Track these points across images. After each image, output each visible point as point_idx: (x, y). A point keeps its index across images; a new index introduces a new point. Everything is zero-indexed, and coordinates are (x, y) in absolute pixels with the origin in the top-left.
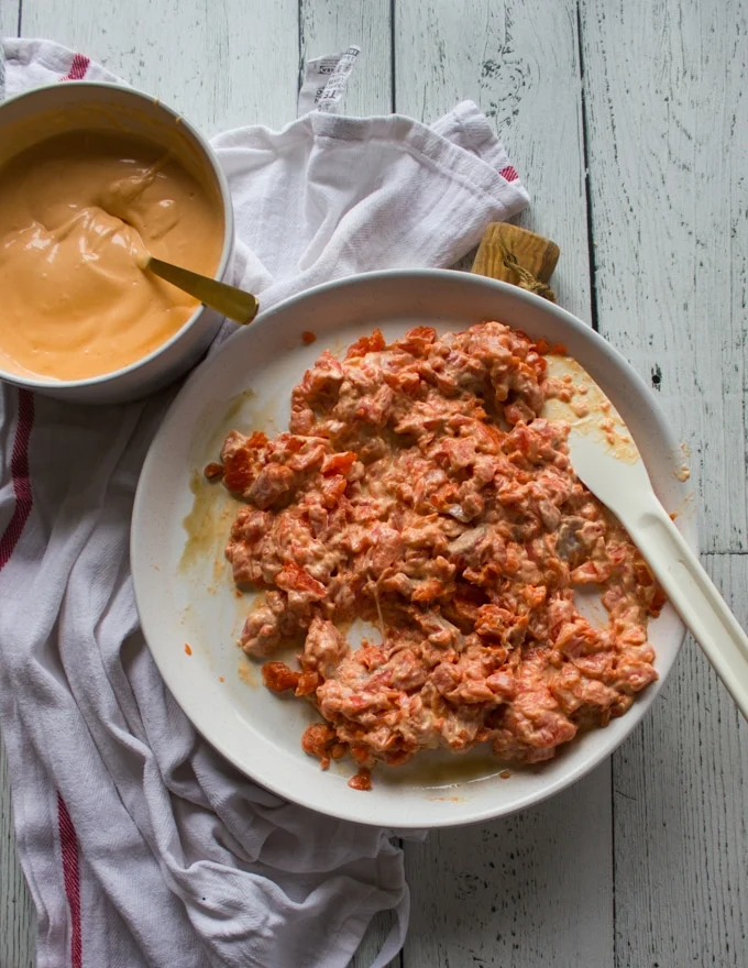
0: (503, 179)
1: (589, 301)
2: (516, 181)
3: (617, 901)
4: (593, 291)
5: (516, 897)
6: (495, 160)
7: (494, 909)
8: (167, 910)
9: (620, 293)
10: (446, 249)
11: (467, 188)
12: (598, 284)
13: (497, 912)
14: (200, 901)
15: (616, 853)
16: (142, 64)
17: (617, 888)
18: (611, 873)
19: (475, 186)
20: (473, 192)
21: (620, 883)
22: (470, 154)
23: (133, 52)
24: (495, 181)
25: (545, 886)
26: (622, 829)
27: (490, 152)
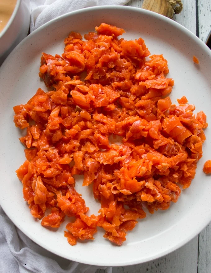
1: (195, 11)
3: (199, 267)
4: (197, 7)
5: (157, 265)
7: (147, 270)
8: (11, 266)
9: (208, 8)
12: (199, 4)
13: (149, 271)
14: (24, 265)
15: (200, 247)
17: (199, 262)
18: (197, 256)
21: (200, 260)
25: (169, 261)
26: (203, 238)
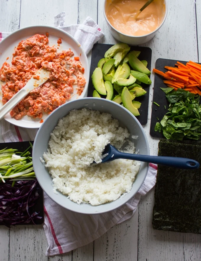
0: (98, 31)
2: (101, 31)
6: (96, 27)
10: (90, 46)
11: (91, 33)
16: (45, 16)
19: (93, 33)
20: (93, 34)
22: (91, 27)
23: (44, 14)
24: (97, 31)
27: (94, 26)
